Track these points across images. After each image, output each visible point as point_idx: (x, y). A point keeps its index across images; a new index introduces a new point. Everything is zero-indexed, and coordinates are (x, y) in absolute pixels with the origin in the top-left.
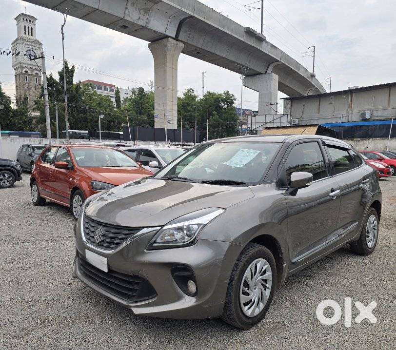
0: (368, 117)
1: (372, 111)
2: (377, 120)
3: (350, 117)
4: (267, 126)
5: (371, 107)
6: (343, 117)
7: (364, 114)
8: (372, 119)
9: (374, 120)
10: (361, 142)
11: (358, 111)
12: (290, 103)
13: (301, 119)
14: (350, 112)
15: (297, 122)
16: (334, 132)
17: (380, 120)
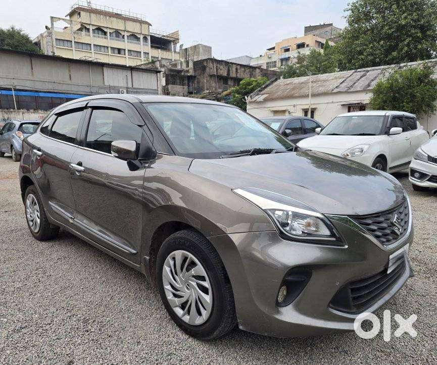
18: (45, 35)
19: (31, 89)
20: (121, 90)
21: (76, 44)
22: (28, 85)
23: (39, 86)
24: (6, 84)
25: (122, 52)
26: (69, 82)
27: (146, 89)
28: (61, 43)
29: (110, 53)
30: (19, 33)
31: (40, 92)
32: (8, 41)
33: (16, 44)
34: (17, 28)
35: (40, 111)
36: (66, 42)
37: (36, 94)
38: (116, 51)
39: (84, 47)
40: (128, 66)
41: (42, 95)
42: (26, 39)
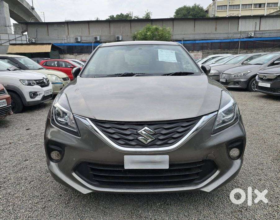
0: (79, 40)
1: (81, 37)
2: (85, 43)
3: (69, 40)
4: (11, 42)
5: (80, 34)
6: (64, 39)
7: (77, 39)
8: (82, 42)
9: (83, 43)
10: (78, 56)
11: (73, 36)
12: (26, 26)
13: (36, 39)
14: (69, 36)
15: (34, 41)
16: (61, 49)
17: (86, 43)
18: (212, 5)
19: (193, 39)
20: (249, 33)
21: (230, 6)
22: (191, 37)
23: (197, 37)
24: (180, 38)
25: (263, 6)
26: (215, 32)
27: (271, 30)
28: (221, 8)
29: (253, 8)
30: (198, 7)
31: (197, 40)
32: (191, 13)
33: (195, 13)
34: (197, 4)
35: (195, 52)
36: (223, 7)
37: (194, 42)
38: (258, 6)
39: (235, 7)
40: (265, 15)
41: (197, 42)
42: (201, 10)
